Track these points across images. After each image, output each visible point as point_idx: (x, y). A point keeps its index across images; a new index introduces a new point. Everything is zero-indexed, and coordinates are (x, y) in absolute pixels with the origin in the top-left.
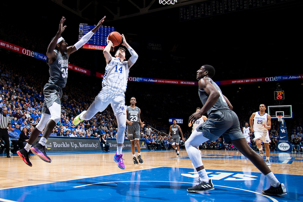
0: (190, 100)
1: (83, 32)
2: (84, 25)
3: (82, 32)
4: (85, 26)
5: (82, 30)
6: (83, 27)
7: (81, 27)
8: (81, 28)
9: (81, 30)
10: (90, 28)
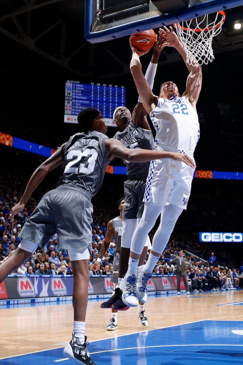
1: (73, 95)
2: (73, 84)
3: (71, 95)
4: (75, 85)
5: (71, 92)
6: (71, 87)
7: (68, 87)
8: (69, 89)
9: (69, 91)
10: (83, 89)
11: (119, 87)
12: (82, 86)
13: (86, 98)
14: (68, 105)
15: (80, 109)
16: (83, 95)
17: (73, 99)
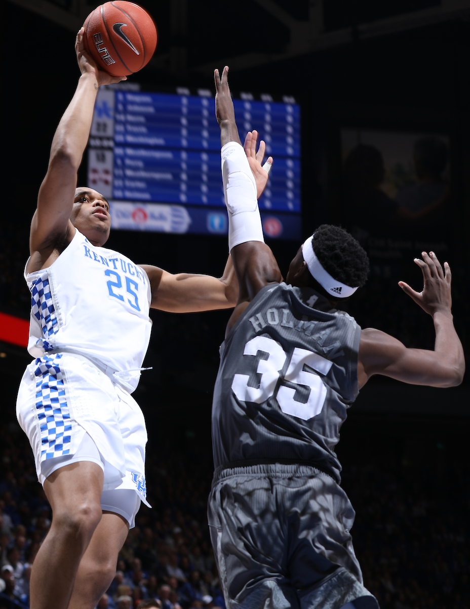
1: (116, 132)
2: (117, 92)
3: (110, 132)
5: (110, 123)
6: (111, 103)
8: (104, 111)
9: (103, 121)
10: (151, 110)
11: (278, 100)
12: (147, 99)
13: (160, 141)
14: (100, 167)
15: (141, 179)
16: (152, 132)
17: (118, 144)
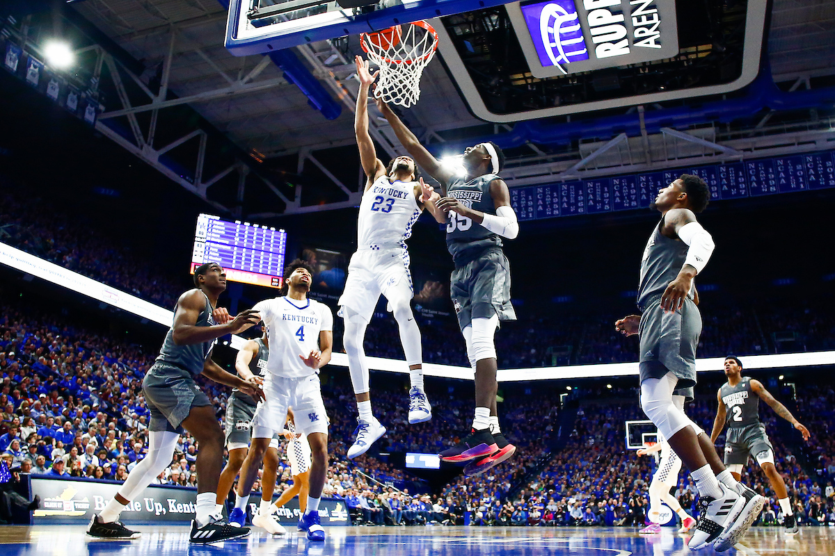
0: (457, 413)
2: (209, 220)
3: (204, 236)
4: (212, 222)
5: (205, 231)
6: (206, 224)
7: (201, 223)
8: (202, 226)
9: (202, 229)
10: (223, 228)
11: (277, 230)
12: (222, 223)
13: (226, 242)
16: (222, 236)
17: (207, 241)
